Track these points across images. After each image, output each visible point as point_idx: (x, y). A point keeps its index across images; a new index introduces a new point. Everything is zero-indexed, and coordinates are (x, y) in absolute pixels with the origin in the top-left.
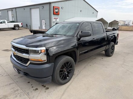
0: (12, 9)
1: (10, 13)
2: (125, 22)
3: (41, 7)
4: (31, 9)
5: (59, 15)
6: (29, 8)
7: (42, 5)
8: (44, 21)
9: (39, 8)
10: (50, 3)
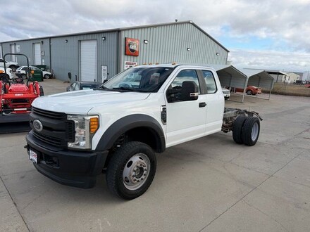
0: (41, 40)
1: (38, 47)
2: (301, 74)
3: (100, 37)
4: (80, 41)
5: (137, 56)
6: (76, 39)
7: (103, 35)
8: (106, 68)
9: (96, 39)
10: (118, 31)
